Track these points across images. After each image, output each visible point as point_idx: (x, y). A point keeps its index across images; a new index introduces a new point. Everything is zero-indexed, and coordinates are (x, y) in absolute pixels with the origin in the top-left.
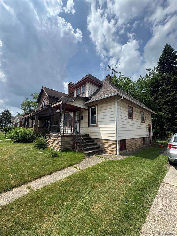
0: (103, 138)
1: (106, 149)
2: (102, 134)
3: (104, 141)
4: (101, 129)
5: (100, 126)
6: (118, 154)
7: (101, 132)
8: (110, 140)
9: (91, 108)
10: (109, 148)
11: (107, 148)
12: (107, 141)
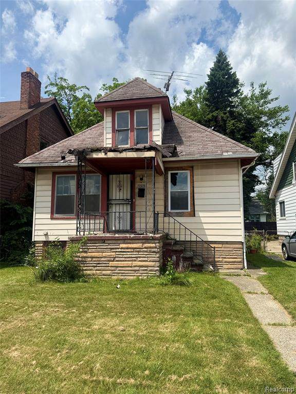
0: (210, 239)
1: (218, 261)
2: (207, 232)
3: (213, 245)
4: (203, 220)
5: (201, 214)
6: (246, 268)
7: (205, 226)
8: (227, 243)
9: (169, 173)
10: (225, 258)
11: (220, 259)
12: (220, 246)
